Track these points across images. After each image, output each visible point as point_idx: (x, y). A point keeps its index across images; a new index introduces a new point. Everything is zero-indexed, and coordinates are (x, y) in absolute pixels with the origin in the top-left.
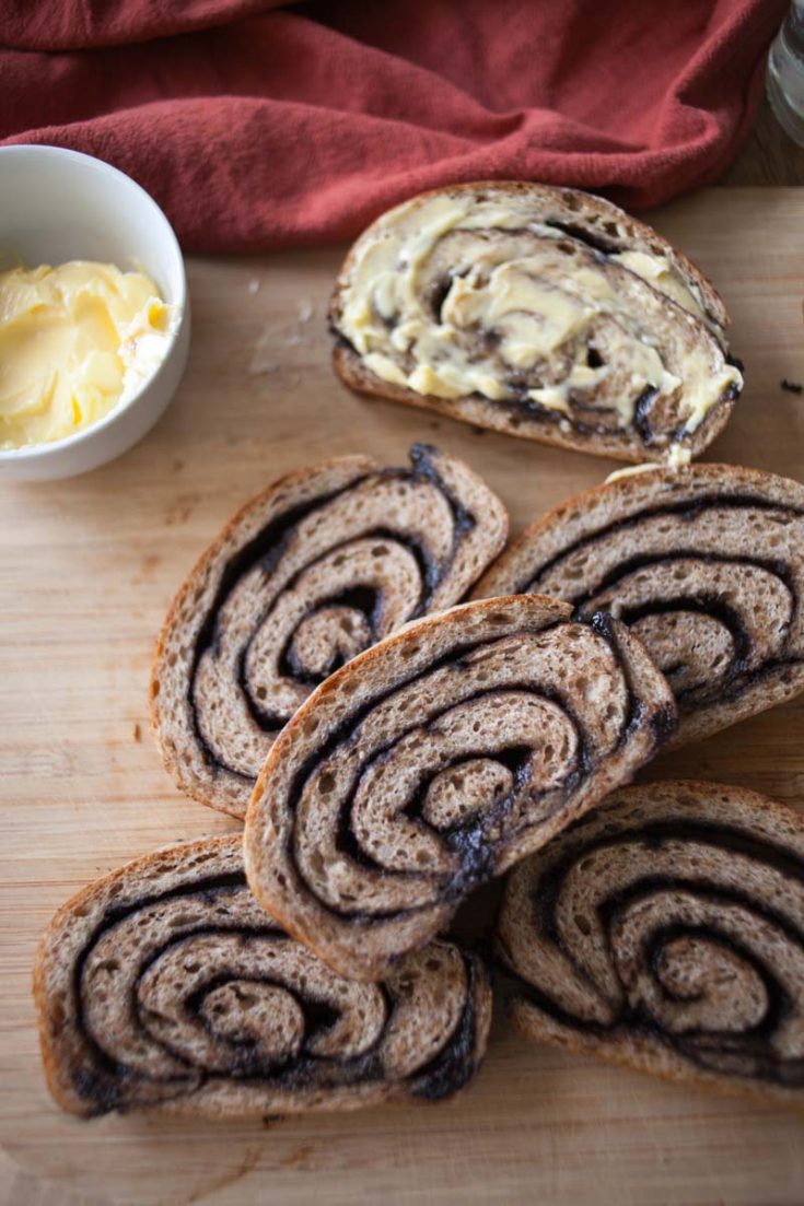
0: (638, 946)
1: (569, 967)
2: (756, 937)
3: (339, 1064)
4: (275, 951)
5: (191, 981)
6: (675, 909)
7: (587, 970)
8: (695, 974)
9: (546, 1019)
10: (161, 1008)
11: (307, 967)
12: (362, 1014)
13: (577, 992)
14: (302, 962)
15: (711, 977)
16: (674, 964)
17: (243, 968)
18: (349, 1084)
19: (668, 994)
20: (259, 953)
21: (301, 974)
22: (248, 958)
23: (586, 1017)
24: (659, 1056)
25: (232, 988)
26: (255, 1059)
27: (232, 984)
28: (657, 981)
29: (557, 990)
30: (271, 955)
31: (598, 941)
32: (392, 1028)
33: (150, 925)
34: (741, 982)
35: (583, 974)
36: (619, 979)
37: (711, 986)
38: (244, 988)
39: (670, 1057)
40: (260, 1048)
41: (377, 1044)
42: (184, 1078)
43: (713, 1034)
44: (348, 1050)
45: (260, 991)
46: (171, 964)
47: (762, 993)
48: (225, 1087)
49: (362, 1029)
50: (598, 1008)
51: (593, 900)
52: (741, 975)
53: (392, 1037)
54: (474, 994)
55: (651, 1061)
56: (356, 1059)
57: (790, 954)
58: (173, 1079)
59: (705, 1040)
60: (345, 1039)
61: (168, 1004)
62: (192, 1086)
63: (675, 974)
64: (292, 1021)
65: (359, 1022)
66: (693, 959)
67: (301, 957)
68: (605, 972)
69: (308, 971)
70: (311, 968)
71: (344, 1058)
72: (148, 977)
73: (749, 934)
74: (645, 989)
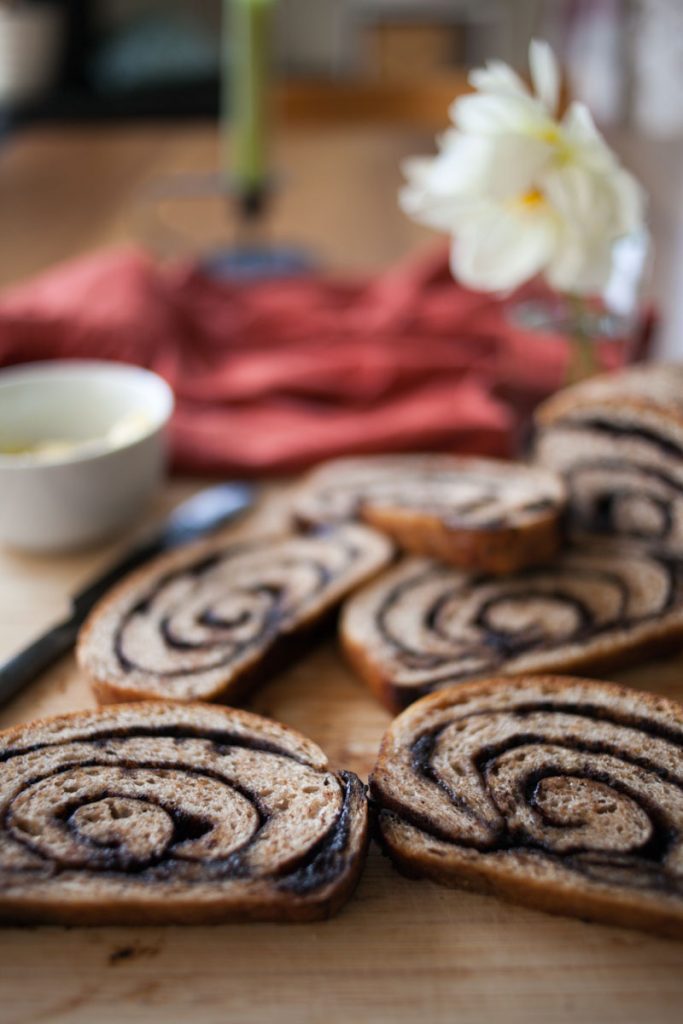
0: (513, 784)
1: (445, 797)
2: (631, 779)
3: (204, 863)
4: (155, 778)
5: (65, 798)
6: (547, 758)
7: (464, 800)
8: (574, 803)
9: (423, 836)
10: (30, 817)
11: (184, 790)
12: (233, 827)
13: (454, 816)
14: (181, 787)
15: (590, 807)
16: (550, 796)
17: (121, 789)
18: (211, 879)
19: (548, 821)
20: (139, 780)
21: (177, 796)
22: (127, 783)
23: (465, 835)
24: (545, 869)
25: (107, 803)
26: (116, 856)
27: (107, 799)
28: (535, 809)
29: (433, 814)
30: (151, 782)
31: (474, 780)
32: (263, 835)
33: (39, 760)
34: (622, 811)
35: (460, 804)
36: (496, 807)
37: (591, 814)
38: (118, 803)
39: (556, 869)
40: (123, 849)
41: (245, 847)
42: (38, 869)
43: (600, 852)
44: (215, 852)
45: (134, 806)
46: (51, 785)
47: (644, 819)
48: (80, 876)
49: (231, 837)
50: (476, 828)
51: (468, 752)
52: (620, 805)
53: (261, 842)
54: (348, 805)
55: (537, 872)
56: (222, 859)
57: (667, 792)
58: (27, 869)
59: (592, 856)
60: (213, 844)
61: (39, 814)
62: (44, 875)
63: (555, 804)
64: (161, 830)
65: (229, 831)
66: (569, 793)
67: (180, 783)
68: (483, 802)
69: (185, 793)
70: (188, 791)
71: (209, 859)
72: (27, 793)
73: (623, 776)
74: (524, 817)
